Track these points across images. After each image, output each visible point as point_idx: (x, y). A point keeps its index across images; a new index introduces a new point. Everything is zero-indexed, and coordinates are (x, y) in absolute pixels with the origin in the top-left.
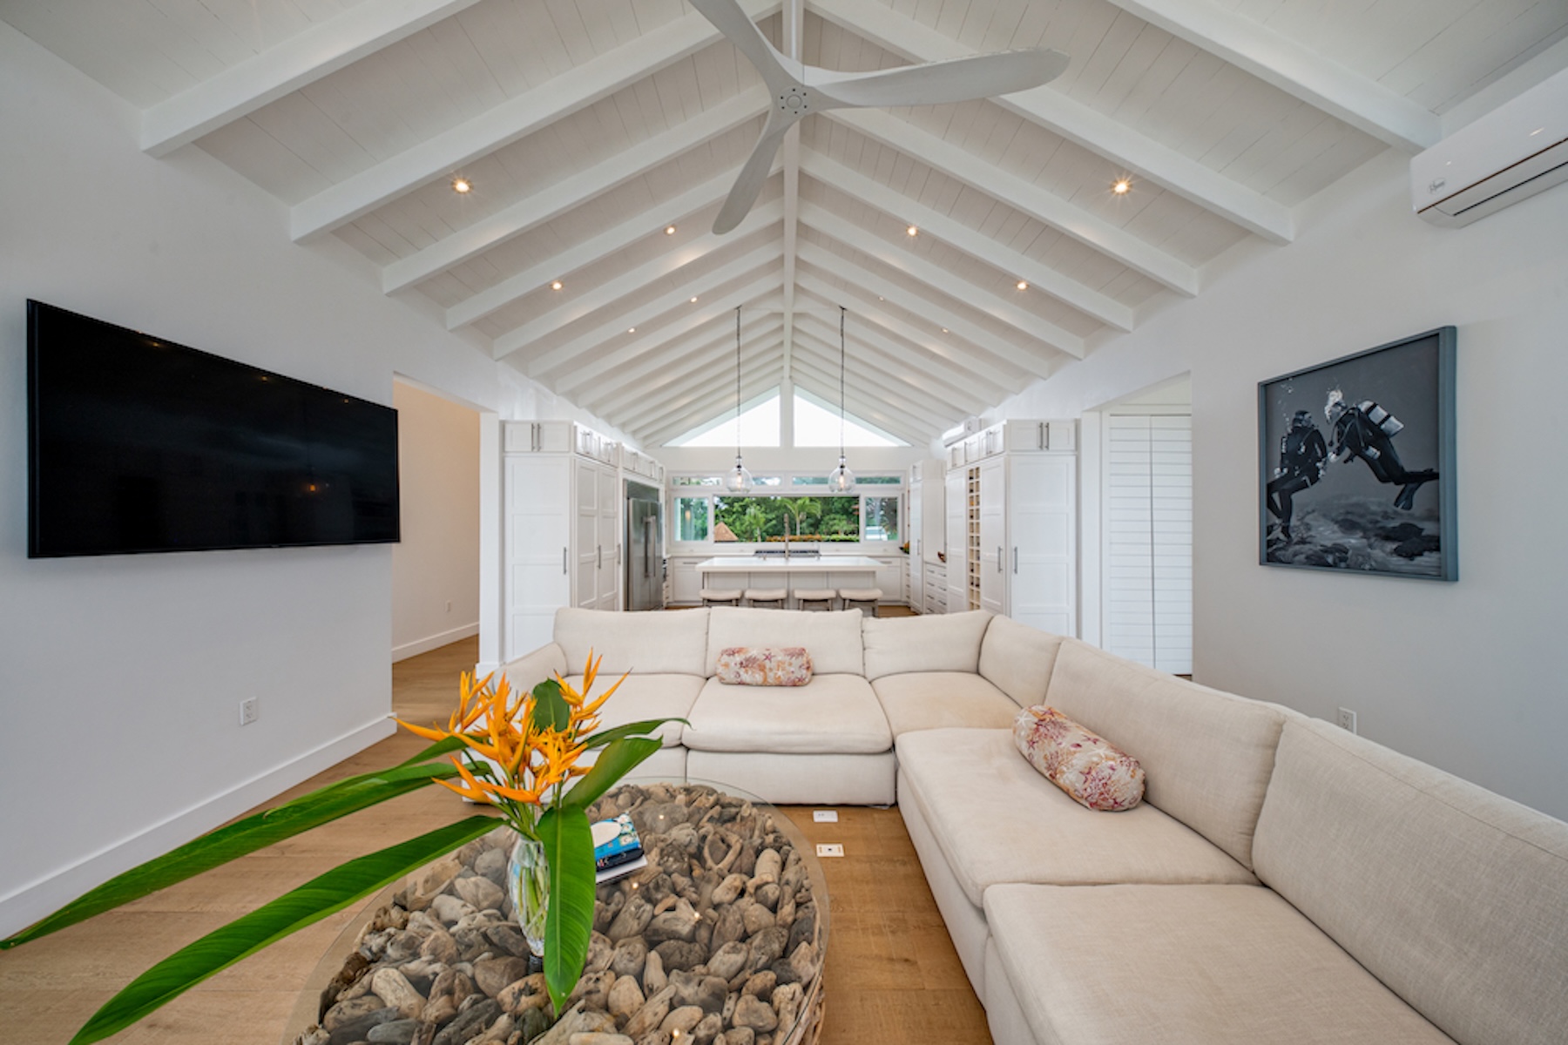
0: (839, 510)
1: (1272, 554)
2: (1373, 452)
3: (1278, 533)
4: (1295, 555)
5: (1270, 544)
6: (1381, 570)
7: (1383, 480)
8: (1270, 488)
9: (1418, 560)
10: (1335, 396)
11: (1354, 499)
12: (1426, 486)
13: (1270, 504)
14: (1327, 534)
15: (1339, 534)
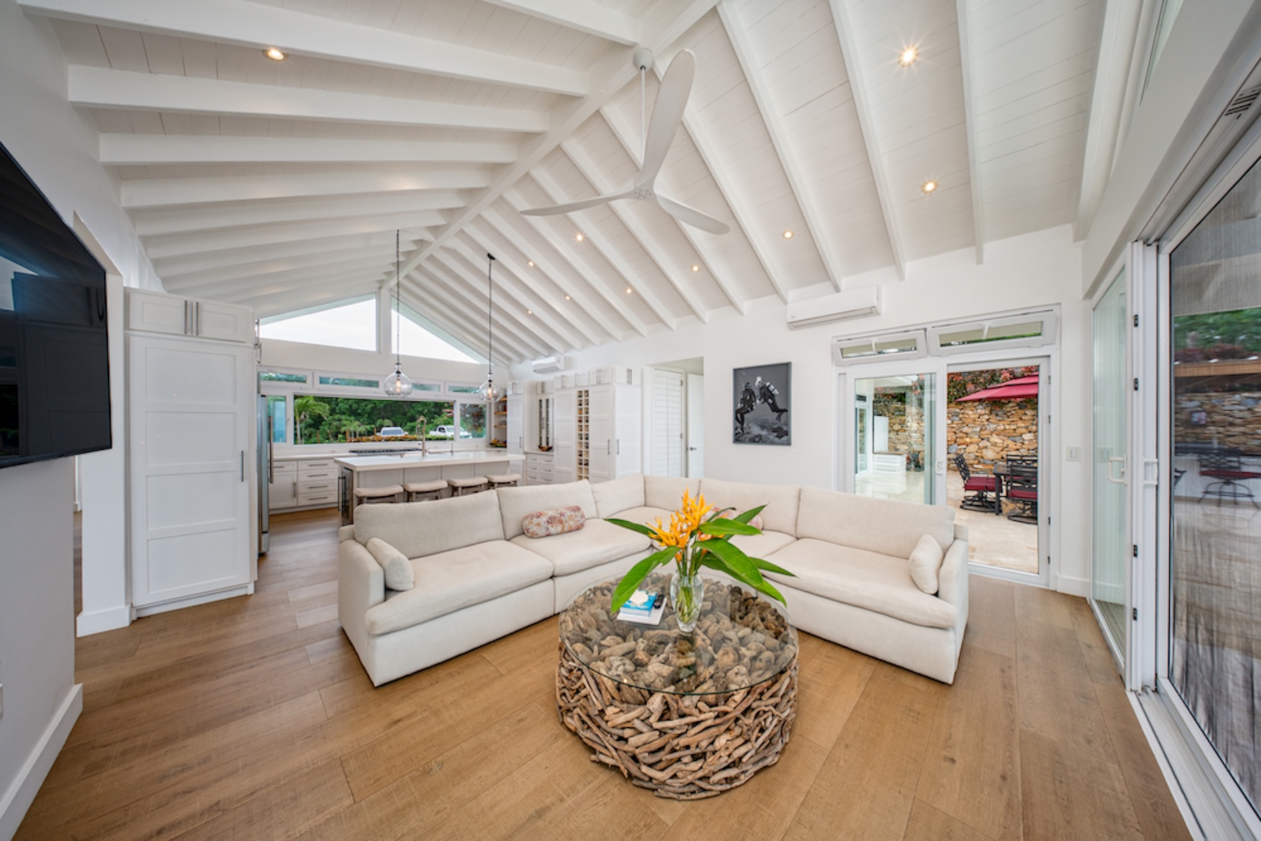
0: (345, 411)
1: (738, 439)
2: (770, 401)
3: (739, 430)
4: (746, 438)
5: (736, 434)
6: (772, 443)
7: (773, 411)
8: (737, 412)
9: (783, 439)
10: (759, 379)
11: (765, 417)
12: (785, 414)
13: (736, 418)
14: (756, 430)
15: (760, 430)
